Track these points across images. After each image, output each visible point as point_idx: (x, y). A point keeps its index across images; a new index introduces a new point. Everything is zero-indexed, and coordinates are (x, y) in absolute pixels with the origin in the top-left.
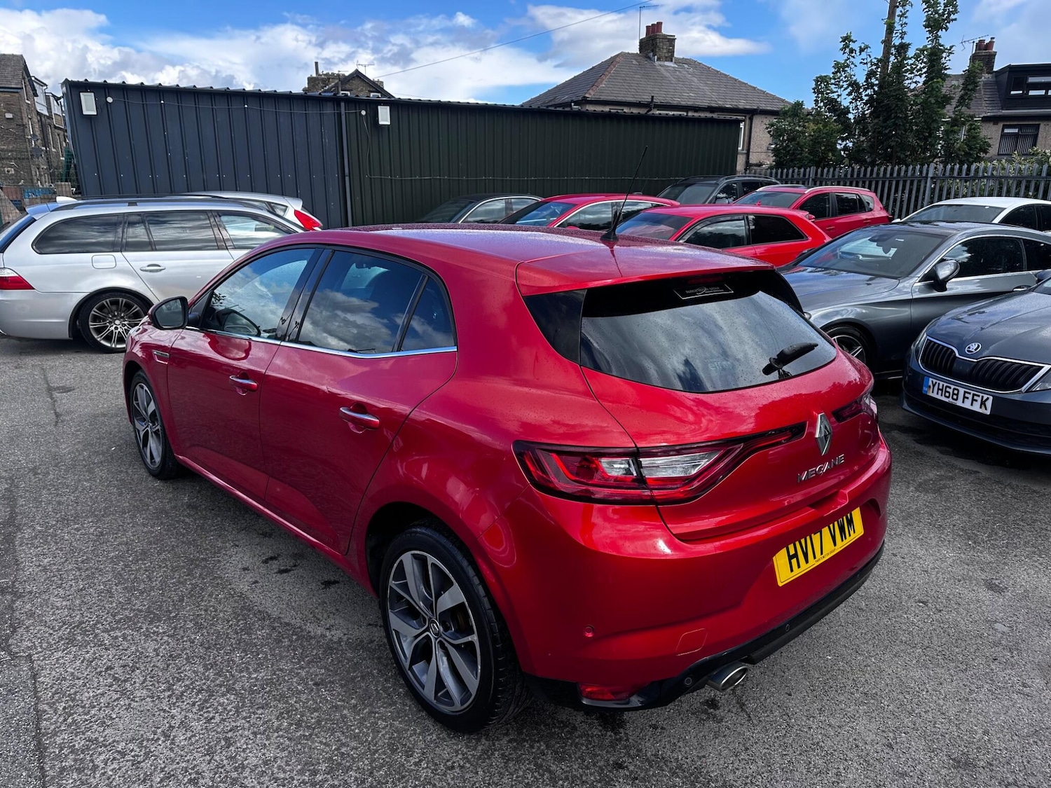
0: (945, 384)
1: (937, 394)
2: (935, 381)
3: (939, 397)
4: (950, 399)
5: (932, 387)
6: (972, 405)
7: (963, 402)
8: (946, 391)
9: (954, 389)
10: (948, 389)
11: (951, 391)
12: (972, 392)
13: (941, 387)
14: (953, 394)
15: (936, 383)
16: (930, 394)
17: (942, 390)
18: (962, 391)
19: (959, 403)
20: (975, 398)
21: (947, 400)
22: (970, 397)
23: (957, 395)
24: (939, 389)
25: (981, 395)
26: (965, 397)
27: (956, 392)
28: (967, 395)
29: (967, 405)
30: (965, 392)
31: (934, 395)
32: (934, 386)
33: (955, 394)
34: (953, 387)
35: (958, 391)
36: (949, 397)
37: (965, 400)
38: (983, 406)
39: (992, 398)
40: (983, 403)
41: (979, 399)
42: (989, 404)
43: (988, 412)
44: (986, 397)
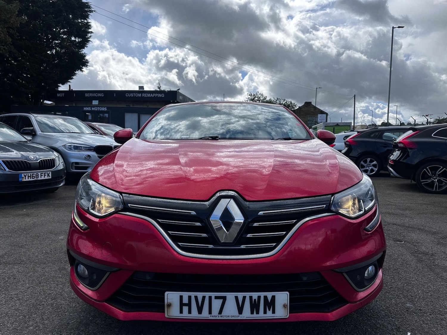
0: (31, 174)
1: (28, 179)
2: (25, 174)
3: (30, 180)
4: (35, 179)
5: (24, 177)
6: (44, 177)
7: (41, 177)
8: (32, 176)
9: (36, 174)
10: (33, 175)
11: (35, 175)
12: (44, 173)
13: (29, 175)
14: (36, 176)
15: (26, 175)
16: (24, 180)
17: (30, 177)
18: (39, 174)
19: (39, 178)
20: (45, 174)
21: (34, 179)
22: (43, 175)
23: (38, 176)
24: (28, 177)
25: (47, 172)
26: (41, 176)
27: (37, 175)
28: (42, 174)
29: (43, 178)
30: (41, 174)
31: (27, 180)
32: (25, 176)
33: (37, 176)
34: (35, 174)
35: (38, 174)
36: (34, 178)
37: (42, 176)
38: (48, 176)
39: (51, 172)
40: (48, 175)
41: (47, 174)
42: (50, 175)
43: (51, 178)
44: (49, 172)
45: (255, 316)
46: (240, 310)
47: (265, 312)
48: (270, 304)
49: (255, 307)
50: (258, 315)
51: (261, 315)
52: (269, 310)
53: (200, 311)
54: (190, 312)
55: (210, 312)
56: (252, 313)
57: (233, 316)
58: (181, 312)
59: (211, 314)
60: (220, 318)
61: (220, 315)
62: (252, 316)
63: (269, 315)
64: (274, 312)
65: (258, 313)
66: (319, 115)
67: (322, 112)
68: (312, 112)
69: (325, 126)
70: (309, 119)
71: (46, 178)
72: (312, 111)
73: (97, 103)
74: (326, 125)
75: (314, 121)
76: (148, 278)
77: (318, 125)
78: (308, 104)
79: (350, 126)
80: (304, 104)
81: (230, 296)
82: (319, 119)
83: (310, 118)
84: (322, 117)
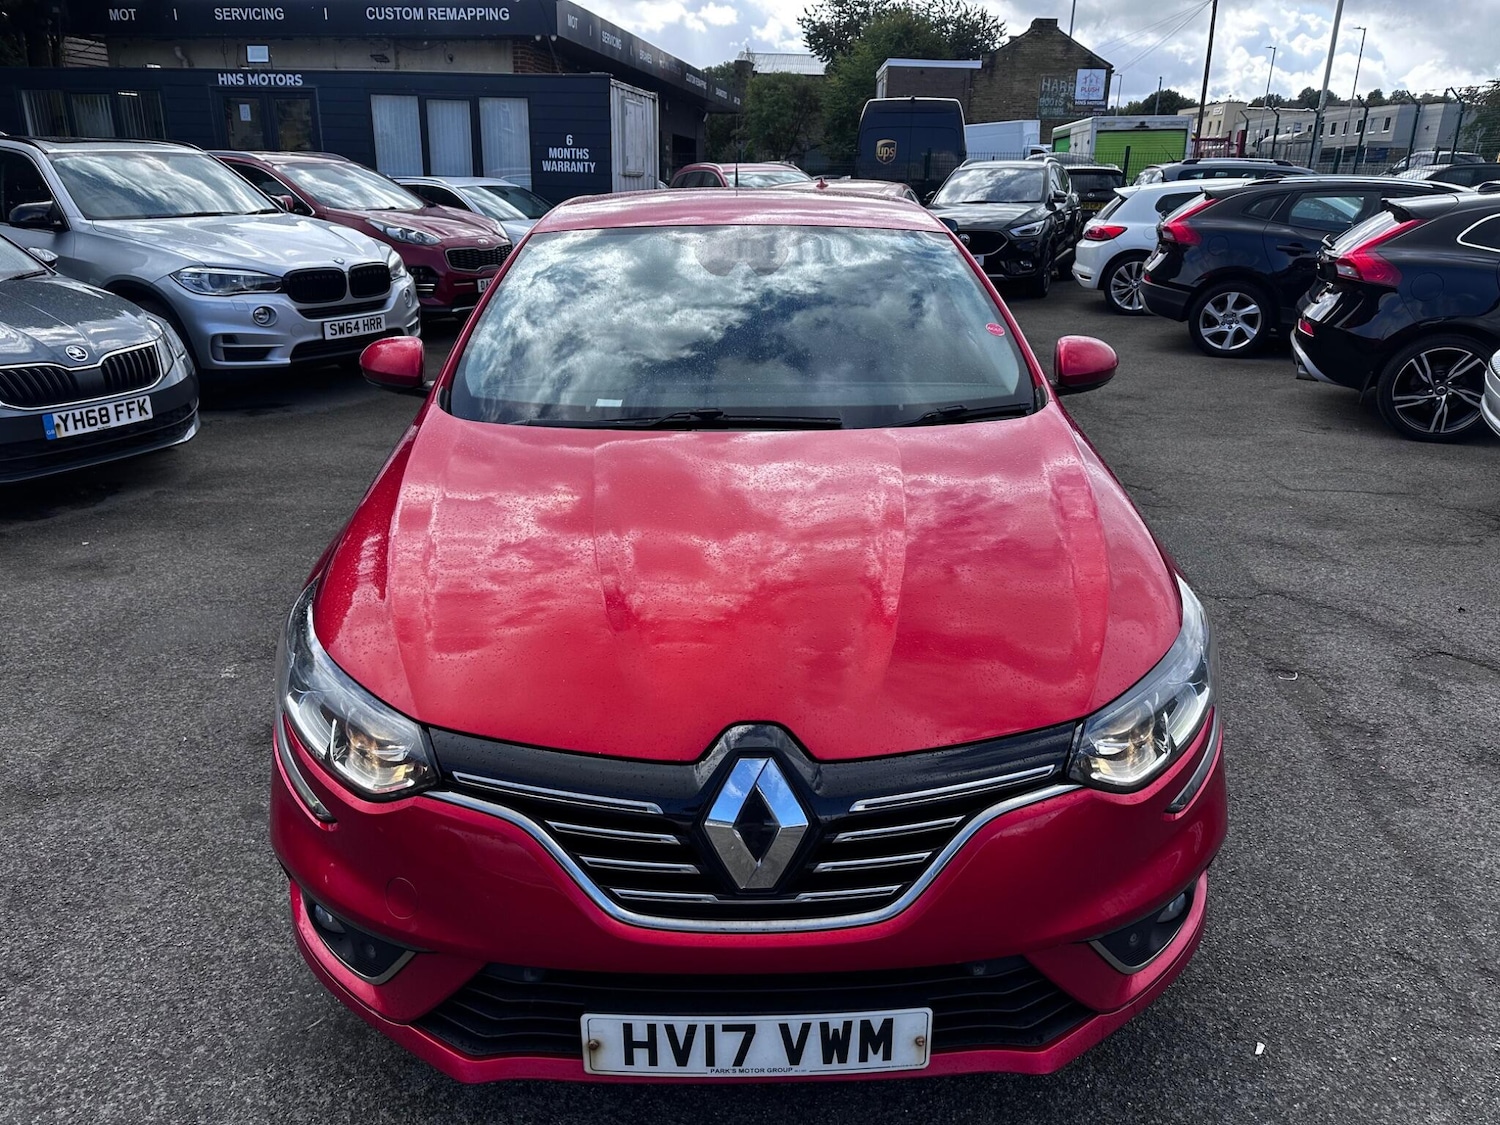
0: (84, 411)
1: (76, 428)
2: (63, 415)
3: (81, 431)
4: (100, 426)
5: (62, 424)
6: (130, 417)
7: (118, 419)
8: (89, 419)
9: (100, 410)
10: (91, 415)
11: (96, 414)
12: (124, 402)
13: (78, 417)
14: (101, 416)
15: (67, 415)
16: (64, 434)
17: (82, 420)
18: (111, 407)
19: (114, 423)
20: (131, 406)
21: (95, 429)
22: (124, 408)
23: (107, 415)
24: (75, 421)
25: (135, 400)
26: (118, 413)
27: (103, 412)
28: (119, 409)
29: (124, 420)
30: (116, 407)
31: (72, 432)
32: (65, 421)
33: (104, 416)
34: (96, 408)
35: (106, 409)
36: (96, 424)
37: (120, 415)
38: (143, 412)
39: (148, 398)
40: (142, 408)
41: (135, 406)
42: (148, 406)
43: (150, 416)
44: (141, 400)
45: (836, 1068)
46: (795, 1054)
47: (863, 1058)
48: (880, 1040)
49: (835, 1046)
50: (843, 1066)
51: (853, 1065)
52: (875, 1052)
53: (682, 1057)
54: (653, 1061)
55: (710, 1060)
56: (827, 1060)
57: (774, 1070)
58: (629, 1060)
59: (713, 1065)
60: (738, 1074)
61: (737, 1068)
62: (828, 1067)
63: (876, 1063)
64: (887, 1056)
65: (843, 1059)
66: (1082, 73)
67: (1092, 61)
68: (1056, 60)
69: (1098, 132)
70: (1046, 87)
71: (136, 418)
72: (1060, 56)
73: (265, 58)
74: (1103, 128)
75: (1063, 95)
76: (530, 978)
77: (1074, 127)
78: (1044, 28)
79: (1186, 130)
80: (1029, 26)
81: (767, 1026)
82: (1078, 89)
83: (1049, 85)
84: (1091, 81)
